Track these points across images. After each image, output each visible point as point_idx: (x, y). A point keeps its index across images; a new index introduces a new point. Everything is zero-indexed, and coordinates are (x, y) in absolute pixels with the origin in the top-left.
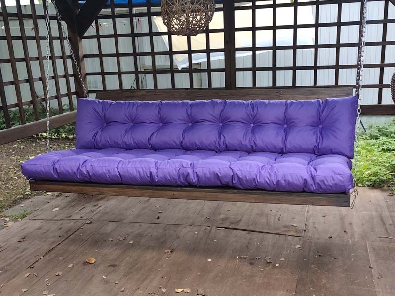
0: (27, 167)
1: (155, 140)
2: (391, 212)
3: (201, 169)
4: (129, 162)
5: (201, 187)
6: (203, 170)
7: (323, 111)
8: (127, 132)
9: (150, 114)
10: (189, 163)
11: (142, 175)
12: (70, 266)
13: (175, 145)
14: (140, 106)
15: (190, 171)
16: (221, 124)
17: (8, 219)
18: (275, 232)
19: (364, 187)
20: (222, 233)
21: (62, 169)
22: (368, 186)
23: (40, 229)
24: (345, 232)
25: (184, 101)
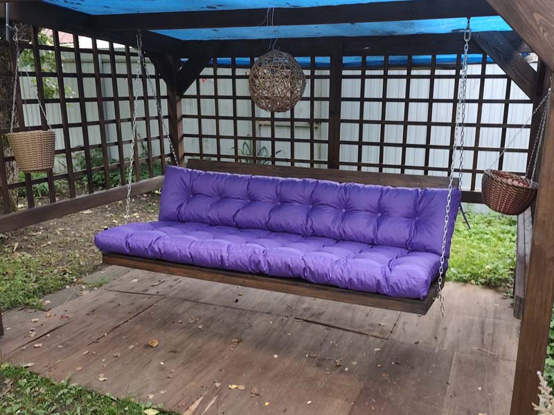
0: (100, 239)
1: (240, 217)
2: (496, 319)
3: (272, 258)
4: (202, 242)
5: (272, 277)
6: (275, 259)
7: (420, 202)
8: (212, 206)
9: (238, 189)
10: (263, 248)
11: (213, 258)
12: (132, 347)
13: (260, 225)
14: (229, 179)
15: (261, 259)
16: (311, 207)
17: (84, 287)
18: (357, 330)
19: (477, 284)
20: (299, 325)
21: (135, 244)
22: (482, 284)
23: (112, 301)
24: (436, 338)
25: (275, 178)
